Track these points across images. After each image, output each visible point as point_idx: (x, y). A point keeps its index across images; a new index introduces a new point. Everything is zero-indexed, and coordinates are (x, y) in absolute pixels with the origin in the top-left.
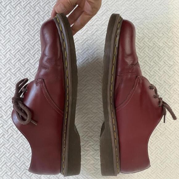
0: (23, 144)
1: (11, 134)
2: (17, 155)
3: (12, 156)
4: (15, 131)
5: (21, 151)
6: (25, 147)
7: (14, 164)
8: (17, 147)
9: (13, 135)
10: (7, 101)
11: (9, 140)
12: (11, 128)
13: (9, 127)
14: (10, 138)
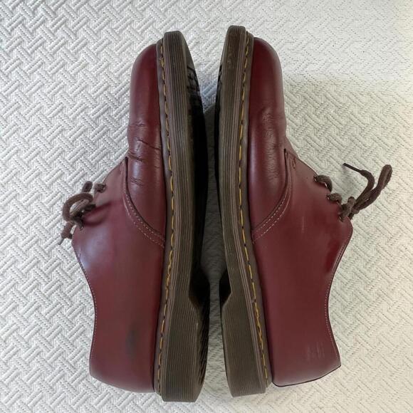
0: (41, 374)
1: (13, 348)
2: (26, 400)
3: (13, 403)
4: (23, 343)
5: (36, 391)
6: (46, 379)
8: (27, 381)
9: (17, 351)
10: (7, 269)
11: (8, 364)
12: (15, 334)
13: (8, 332)
14: (10, 358)
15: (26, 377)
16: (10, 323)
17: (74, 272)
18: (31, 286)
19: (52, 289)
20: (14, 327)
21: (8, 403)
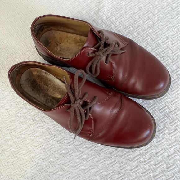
0: (159, 121)
1: (172, 136)
2: (168, 110)
3: (174, 110)
4: (166, 138)
5: (162, 114)
6: (157, 118)
7: (172, 101)
8: (166, 119)
9: (170, 134)
10: (171, 178)
11: (175, 129)
12: (170, 143)
13: (174, 145)
14: (174, 131)
15: (167, 121)
16: (172, 149)
17: (136, 167)
18: (160, 165)
19: (149, 161)
20: (170, 146)
21: (177, 110)
